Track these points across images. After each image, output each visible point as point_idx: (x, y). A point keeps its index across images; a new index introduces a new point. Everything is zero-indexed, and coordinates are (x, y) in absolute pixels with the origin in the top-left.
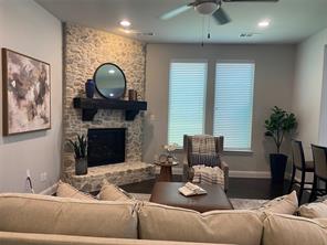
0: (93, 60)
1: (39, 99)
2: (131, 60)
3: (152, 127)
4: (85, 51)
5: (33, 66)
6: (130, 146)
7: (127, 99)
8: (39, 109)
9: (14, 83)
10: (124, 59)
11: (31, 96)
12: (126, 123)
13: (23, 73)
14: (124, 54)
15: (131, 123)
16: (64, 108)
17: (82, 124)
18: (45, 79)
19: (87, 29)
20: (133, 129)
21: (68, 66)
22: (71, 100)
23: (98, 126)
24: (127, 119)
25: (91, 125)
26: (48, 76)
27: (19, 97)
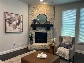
0: (37, 13)
1: (18, 24)
2: (49, 12)
3: (56, 33)
4: (34, 11)
5: (15, 16)
6: (48, 38)
7: (47, 24)
8: (18, 27)
9: (8, 20)
10: (47, 12)
11: (14, 23)
12: (47, 31)
13: (12, 18)
14: (46, 11)
15: (49, 31)
16: (29, 27)
17: (33, 31)
18: (20, 19)
19: (35, 5)
20: (50, 33)
21: (30, 16)
22: (31, 25)
23: (38, 32)
24: (47, 30)
25: (36, 31)
26: (22, 18)
27: (10, 23)
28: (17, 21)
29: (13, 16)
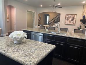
1: (72, 20)
8: (72, 22)
9: (67, 18)
11: (70, 20)
13: (69, 17)
26: (76, 16)
27: (68, 20)
28: (72, 18)
29: (70, 16)
